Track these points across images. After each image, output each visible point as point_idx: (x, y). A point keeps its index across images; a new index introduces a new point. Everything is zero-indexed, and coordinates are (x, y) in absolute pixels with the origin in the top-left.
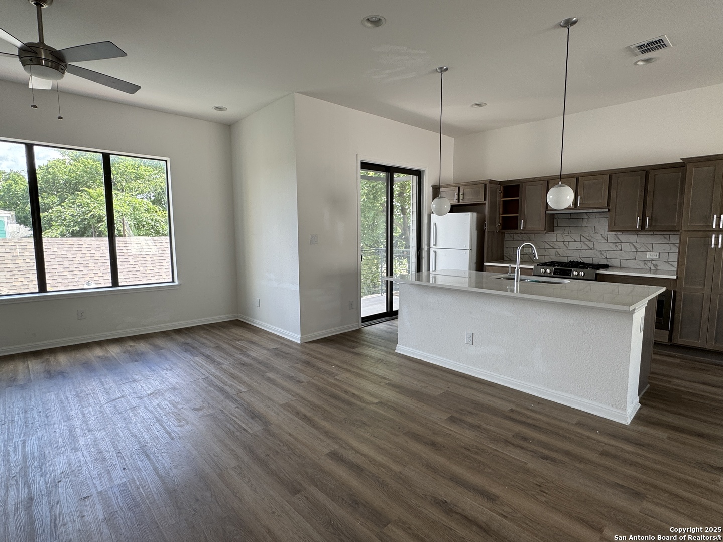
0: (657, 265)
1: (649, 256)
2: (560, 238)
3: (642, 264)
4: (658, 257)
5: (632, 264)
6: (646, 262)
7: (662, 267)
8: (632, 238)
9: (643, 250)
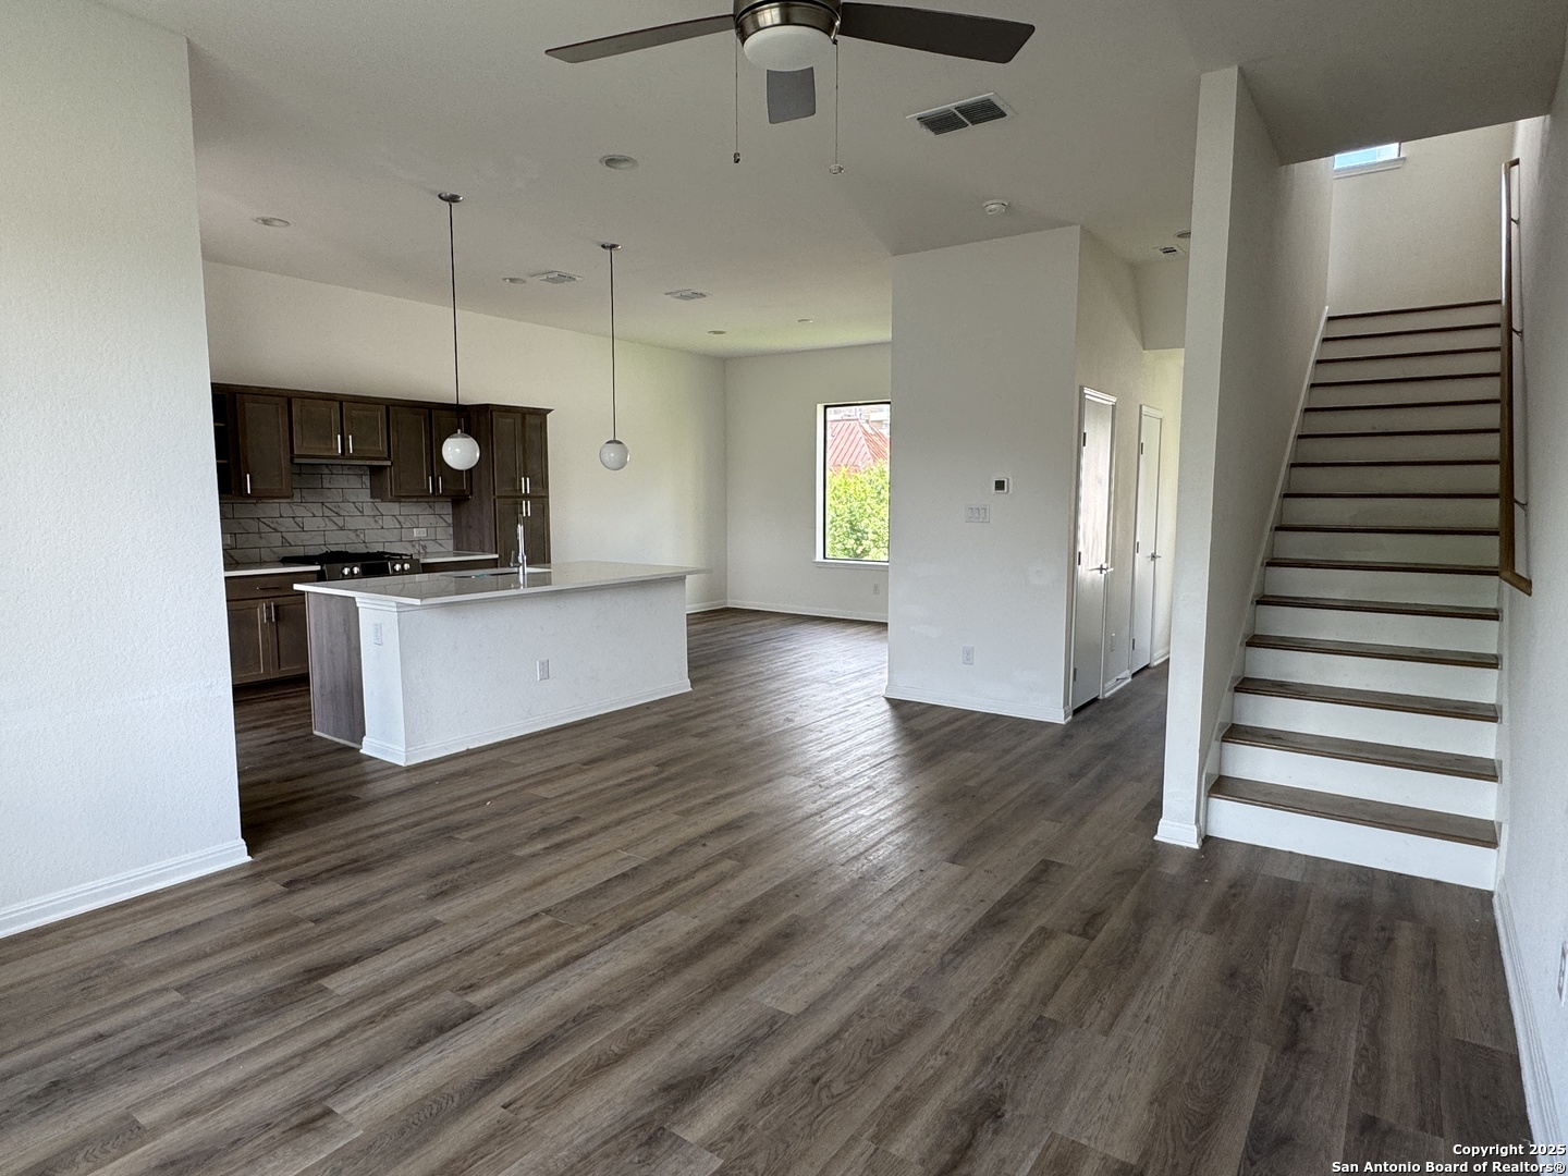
0: (426, 546)
1: (416, 533)
3: (409, 546)
4: (426, 535)
5: (397, 548)
6: (414, 543)
7: (432, 547)
8: (395, 508)
9: (408, 525)
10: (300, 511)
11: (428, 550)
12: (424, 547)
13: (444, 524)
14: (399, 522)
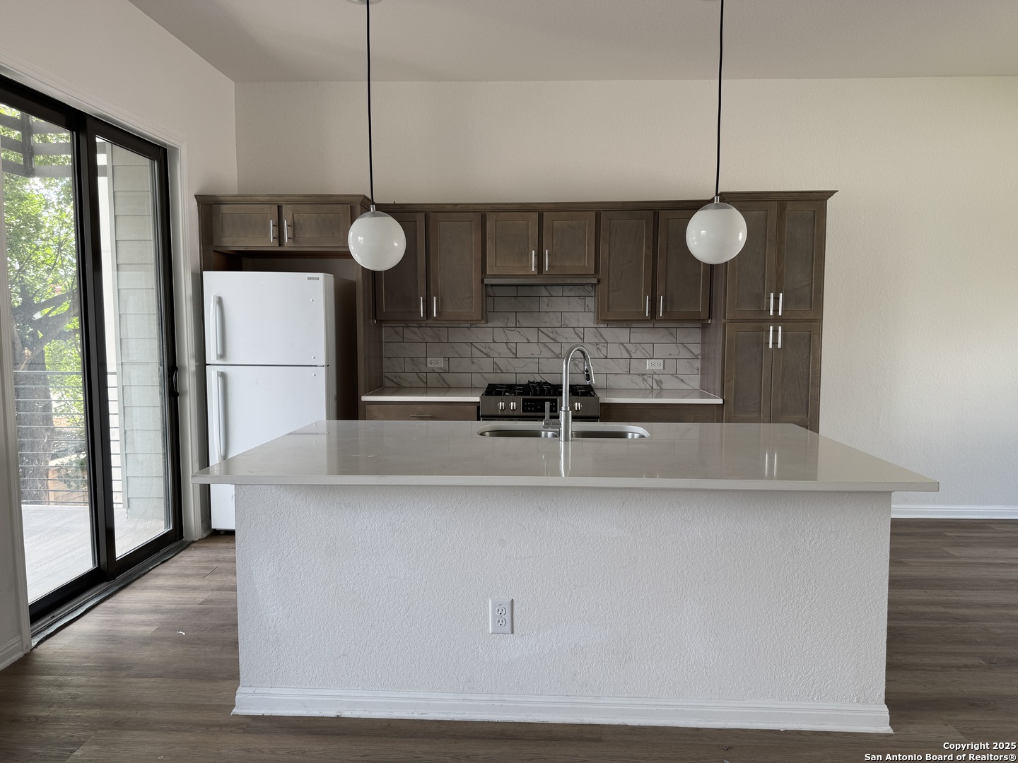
0: (661, 382)
1: (649, 365)
2: (500, 335)
3: (638, 380)
4: (662, 368)
5: (624, 382)
6: (645, 377)
7: (669, 383)
8: (622, 334)
9: (638, 355)
10: (514, 336)
11: (664, 386)
12: (659, 383)
13: (688, 355)
14: (628, 351)
